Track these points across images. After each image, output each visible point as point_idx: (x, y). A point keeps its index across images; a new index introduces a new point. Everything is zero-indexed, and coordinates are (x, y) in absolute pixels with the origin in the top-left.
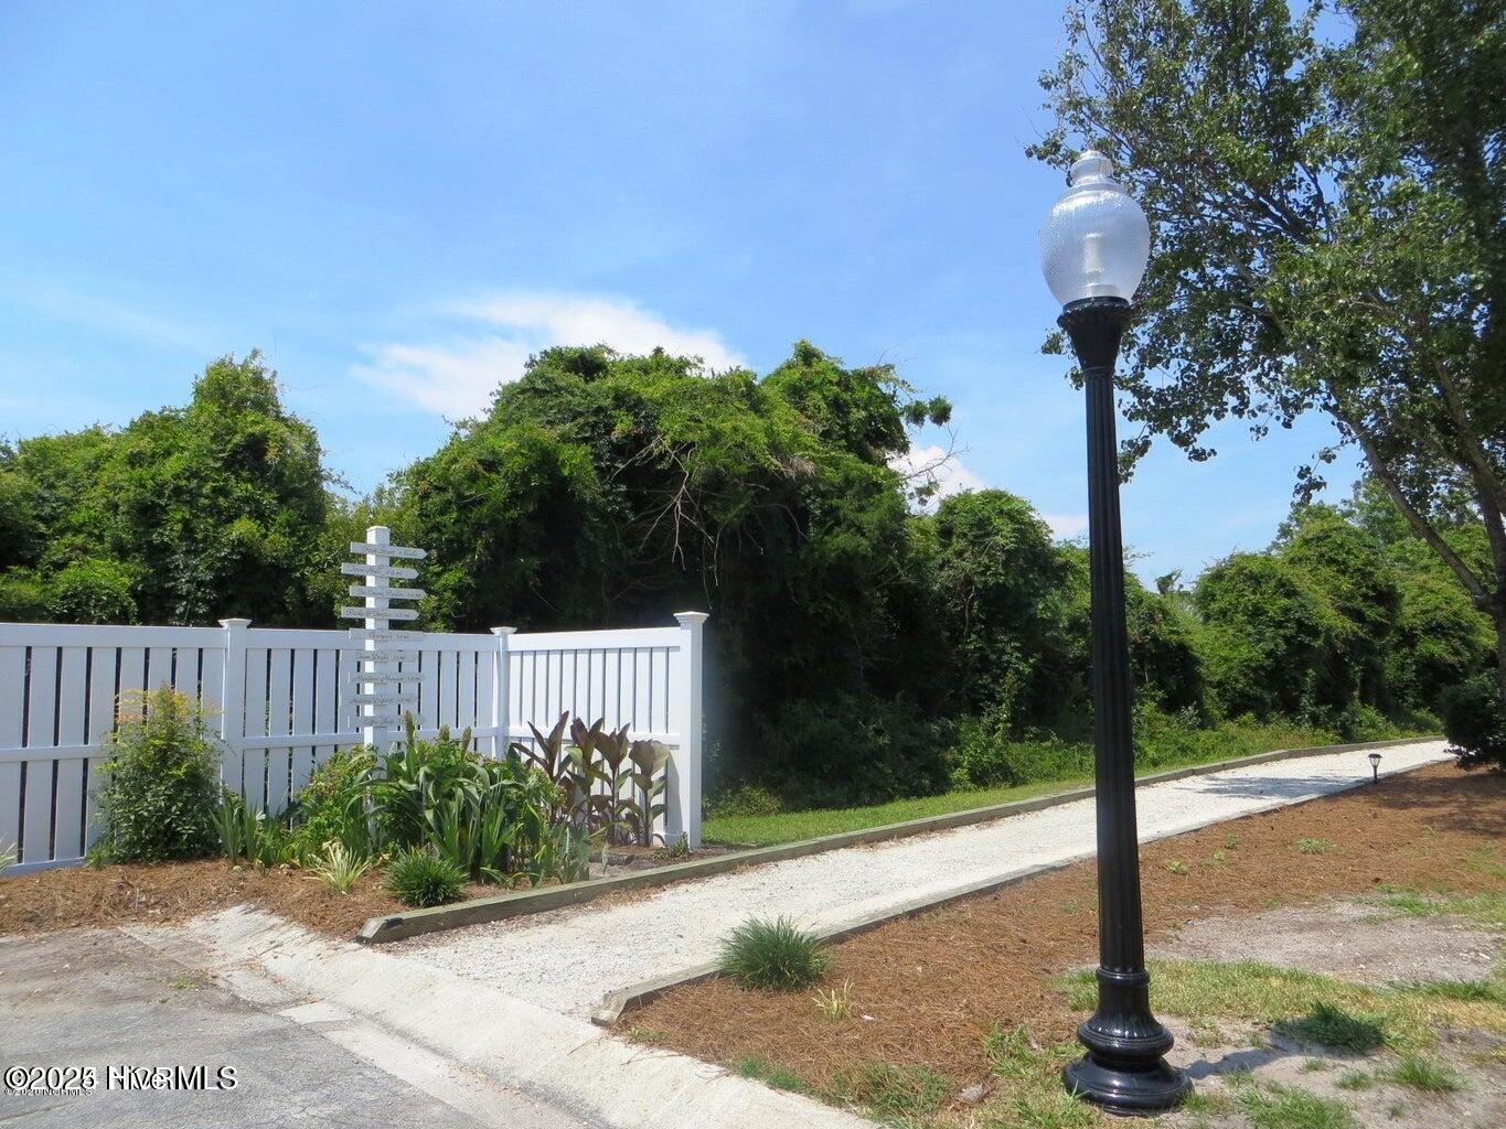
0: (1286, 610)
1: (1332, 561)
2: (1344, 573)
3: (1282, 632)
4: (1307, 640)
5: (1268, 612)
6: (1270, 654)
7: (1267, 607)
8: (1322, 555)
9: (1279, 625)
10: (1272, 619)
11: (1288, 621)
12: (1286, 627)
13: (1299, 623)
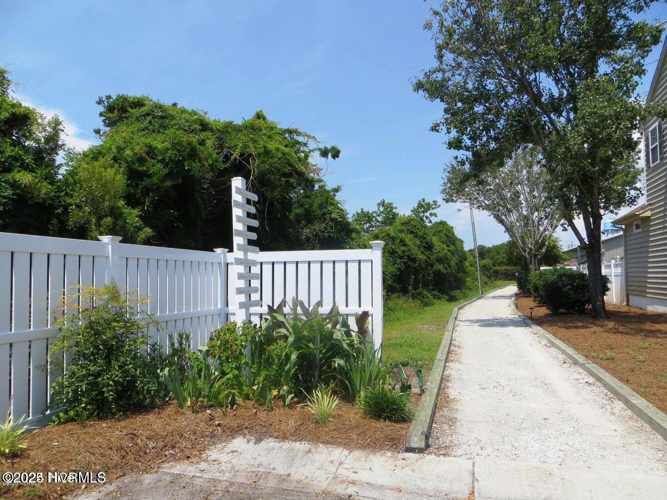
0: (404, 252)
1: (412, 232)
2: (416, 237)
3: (403, 260)
4: (411, 264)
5: (398, 252)
6: (399, 269)
7: (398, 250)
8: (408, 230)
9: (401, 257)
10: (399, 255)
11: (404, 256)
12: (404, 258)
13: (409, 257)
